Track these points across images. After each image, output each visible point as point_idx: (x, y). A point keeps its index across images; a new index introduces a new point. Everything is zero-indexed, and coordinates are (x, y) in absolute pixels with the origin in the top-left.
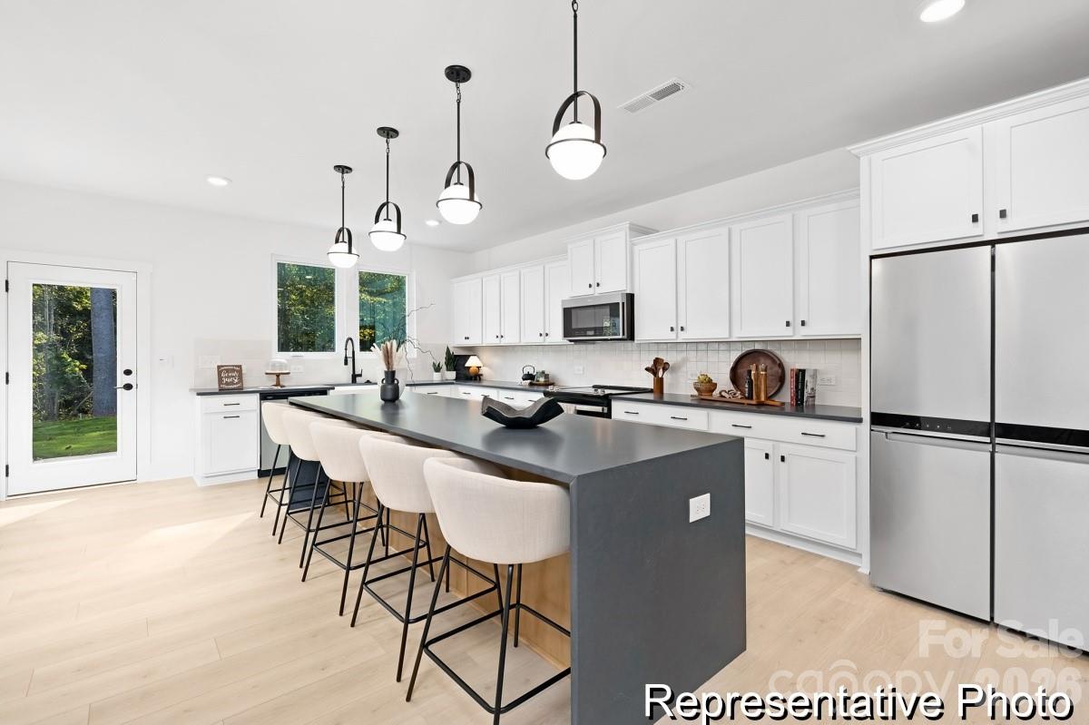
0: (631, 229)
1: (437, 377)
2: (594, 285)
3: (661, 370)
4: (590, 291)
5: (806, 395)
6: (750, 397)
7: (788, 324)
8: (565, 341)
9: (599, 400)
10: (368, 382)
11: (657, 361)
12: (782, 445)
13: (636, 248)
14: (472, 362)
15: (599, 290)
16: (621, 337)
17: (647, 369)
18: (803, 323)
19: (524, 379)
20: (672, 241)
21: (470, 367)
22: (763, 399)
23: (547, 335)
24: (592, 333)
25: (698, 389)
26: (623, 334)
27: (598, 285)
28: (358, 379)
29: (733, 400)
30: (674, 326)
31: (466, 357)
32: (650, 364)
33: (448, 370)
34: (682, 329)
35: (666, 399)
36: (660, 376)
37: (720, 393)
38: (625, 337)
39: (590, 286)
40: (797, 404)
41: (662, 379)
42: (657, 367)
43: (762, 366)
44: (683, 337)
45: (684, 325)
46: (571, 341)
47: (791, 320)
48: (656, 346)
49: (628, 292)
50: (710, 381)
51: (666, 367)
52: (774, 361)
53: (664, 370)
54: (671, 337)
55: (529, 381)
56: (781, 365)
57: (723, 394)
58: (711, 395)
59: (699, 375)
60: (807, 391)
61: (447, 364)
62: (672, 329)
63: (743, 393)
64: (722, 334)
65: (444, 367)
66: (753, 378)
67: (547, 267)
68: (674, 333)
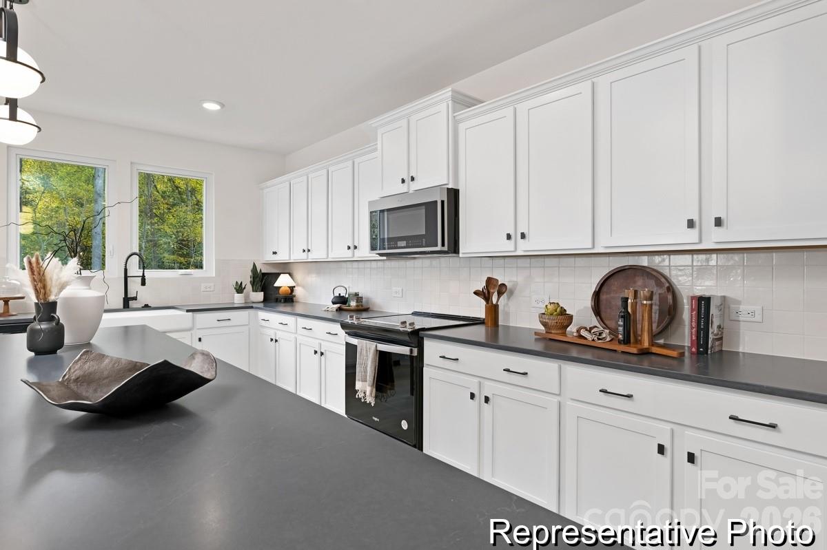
0: (454, 100)
1: (238, 299)
2: (407, 179)
3: (496, 294)
4: (403, 188)
5: (711, 336)
6: (626, 341)
7: (691, 224)
8: (374, 255)
9: (407, 338)
10: (146, 307)
11: (490, 281)
12: (689, 432)
13: (462, 127)
14: (283, 282)
15: (415, 186)
16: (439, 248)
17: (476, 293)
18: (718, 222)
19: (334, 303)
20: (509, 112)
21: (280, 287)
22: (646, 344)
23: (356, 247)
24: (403, 243)
25: (545, 324)
26: (443, 245)
27: (413, 179)
28: (132, 304)
29: (599, 343)
30: (512, 233)
31: (277, 275)
32: (481, 286)
33: (255, 290)
34: (523, 236)
35: (502, 342)
36: (494, 302)
37: (578, 331)
38: (446, 248)
39: (403, 181)
40: (699, 353)
41: (496, 307)
42: (491, 291)
43: (643, 293)
44: (523, 247)
45: (526, 232)
46: (381, 255)
47: (696, 218)
48: (490, 261)
49: (450, 186)
50: (563, 312)
51: (502, 289)
52: (659, 284)
53: (500, 294)
54: (507, 247)
55: (338, 305)
56: (671, 289)
57: (583, 333)
58: (564, 334)
59: (547, 303)
60: (713, 330)
61: (253, 283)
62: (509, 237)
63: (613, 332)
64: (581, 243)
65: (249, 287)
66: (630, 310)
67: (357, 161)
68: (512, 243)
